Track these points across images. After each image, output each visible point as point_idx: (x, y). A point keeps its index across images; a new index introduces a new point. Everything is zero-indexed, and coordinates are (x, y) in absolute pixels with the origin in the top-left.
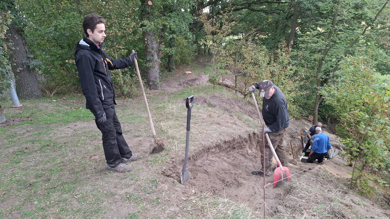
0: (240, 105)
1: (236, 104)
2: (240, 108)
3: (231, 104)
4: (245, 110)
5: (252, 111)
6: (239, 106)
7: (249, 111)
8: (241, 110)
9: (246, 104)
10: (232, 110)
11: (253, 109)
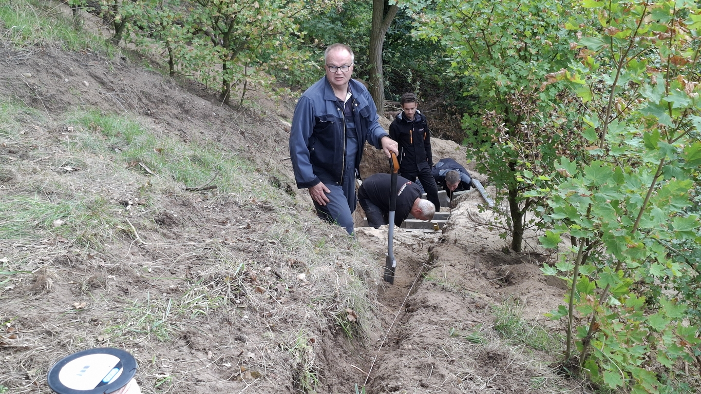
0: (99, 71)
1: (80, 71)
2: (103, 83)
3: (57, 71)
4: (122, 90)
5: (155, 93)
6: (96, 77)
7: (143, 92)
8: (110, 95)
9: (124, 67)
10: (65, 98)
11: (158, 83)
